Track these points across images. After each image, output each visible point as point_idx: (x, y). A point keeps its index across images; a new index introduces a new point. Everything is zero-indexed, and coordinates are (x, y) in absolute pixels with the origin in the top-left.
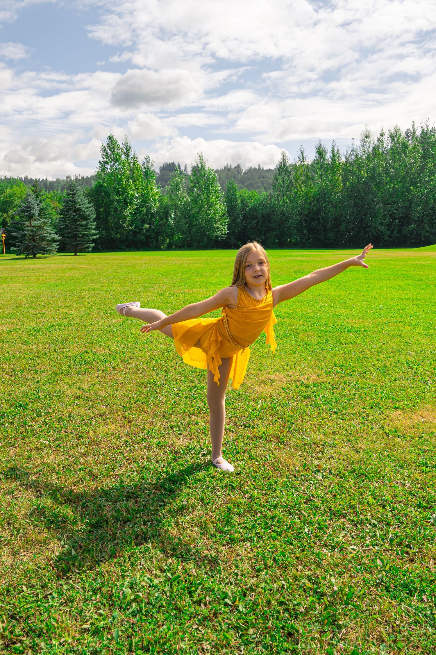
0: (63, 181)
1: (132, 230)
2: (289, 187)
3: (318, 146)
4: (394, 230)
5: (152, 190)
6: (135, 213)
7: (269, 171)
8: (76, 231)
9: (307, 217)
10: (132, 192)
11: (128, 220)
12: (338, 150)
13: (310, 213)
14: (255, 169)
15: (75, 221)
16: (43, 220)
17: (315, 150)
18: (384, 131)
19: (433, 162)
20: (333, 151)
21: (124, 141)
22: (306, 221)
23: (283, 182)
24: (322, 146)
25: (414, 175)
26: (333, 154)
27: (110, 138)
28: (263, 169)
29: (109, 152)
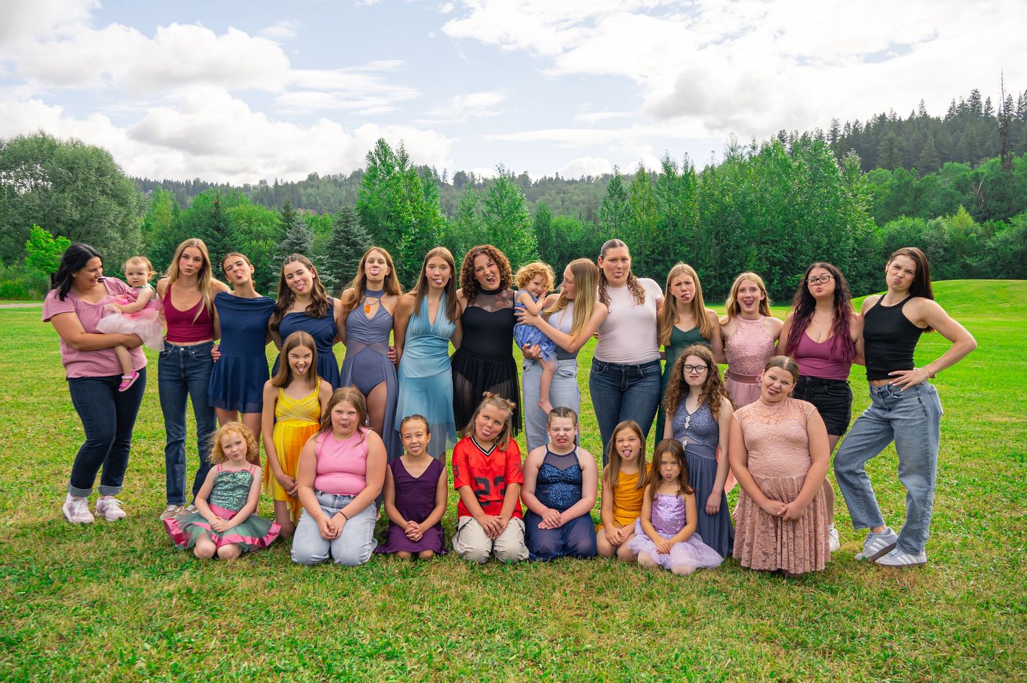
0: (255, 188)
1: (406, 270)
2: (623, 216)
3: (665, 160)
4: (773, 280)
5: (435, 215)
6: (411, 247)
7: (573, 182)
8: (347, 271)
9: (648, 258)
10: (407, 218)
11: (401, 255)
12: (692, 167)
13: (653, 252)
14: (551, 179)
15: (348, 257)
16: (318, 257)
17: (661, 165)
18: (756, 143)
19: (826, 188)
20: (686, 167)
21: (399, 148)
22: (647, 263)
23: (616, 207)
24: (671, 160)
25: (799, 205)
26: (686, 172)
27: (381, 143)
28: (563, 180)
29: (378, 161)
